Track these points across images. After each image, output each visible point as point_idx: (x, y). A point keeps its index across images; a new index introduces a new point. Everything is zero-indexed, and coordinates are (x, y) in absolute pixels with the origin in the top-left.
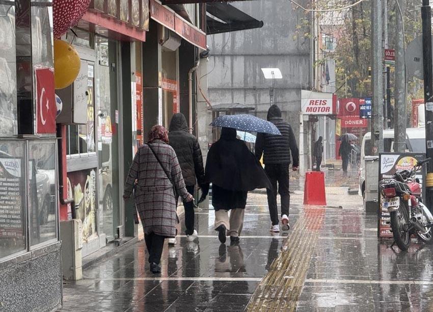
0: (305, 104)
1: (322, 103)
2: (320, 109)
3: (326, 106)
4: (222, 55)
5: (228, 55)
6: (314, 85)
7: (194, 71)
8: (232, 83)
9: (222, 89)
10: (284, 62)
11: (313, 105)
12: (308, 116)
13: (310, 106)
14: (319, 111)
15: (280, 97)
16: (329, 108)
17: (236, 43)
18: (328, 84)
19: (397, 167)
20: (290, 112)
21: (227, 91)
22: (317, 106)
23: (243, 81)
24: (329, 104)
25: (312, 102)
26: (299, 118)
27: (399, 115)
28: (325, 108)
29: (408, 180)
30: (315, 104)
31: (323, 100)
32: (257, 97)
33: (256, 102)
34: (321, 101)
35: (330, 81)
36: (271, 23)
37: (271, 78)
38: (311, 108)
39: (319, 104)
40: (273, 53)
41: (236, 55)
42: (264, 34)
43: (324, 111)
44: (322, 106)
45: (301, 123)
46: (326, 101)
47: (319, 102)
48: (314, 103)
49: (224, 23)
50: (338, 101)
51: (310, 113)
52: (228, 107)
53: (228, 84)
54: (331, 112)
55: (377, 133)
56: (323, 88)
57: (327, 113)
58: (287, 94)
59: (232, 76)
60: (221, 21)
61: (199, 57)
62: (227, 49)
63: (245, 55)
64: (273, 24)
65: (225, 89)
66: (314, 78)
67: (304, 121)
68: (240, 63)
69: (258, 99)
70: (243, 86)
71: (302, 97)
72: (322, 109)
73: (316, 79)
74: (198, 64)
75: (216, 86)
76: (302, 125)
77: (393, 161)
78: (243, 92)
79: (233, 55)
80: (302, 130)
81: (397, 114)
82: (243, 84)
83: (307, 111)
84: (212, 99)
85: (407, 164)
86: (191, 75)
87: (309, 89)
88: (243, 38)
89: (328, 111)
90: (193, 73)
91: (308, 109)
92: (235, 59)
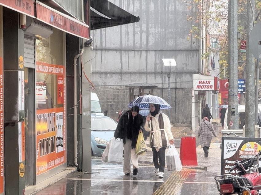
0: (196, 83)
1: (207, 82)
2: (206, 86)
3: (210, 85)
4: (140, 51)
5: (144, 50)
6: (202, 70)
7: (79, 57)
8: (147, 69)
9: (140, 73)
10: (182, 55)
11: (201, 84)
12: (198, 91)
13: (199, 85)
14: (205, 88)
15: (179, 78)
16: (212, 86)
17: (150, 42)
18: (214, 70)
19: (240, 152)
20: (186, 88)
21: (143, 74)
22: (204, 85)
23: (154, 68)
24: (212, 83)
25: (200, 82)
26: (192, 92)
27: (249, 96)
28: (209, 86)
29: (250, 171)
30: (203, 84)
31: (208, 81)
32: (164, 79)
33: (163, 82)
34: (207, 81)
35: (215, 68)
36: (173, 29)
37: (169, 65)
38: (200, 86)
39: (205, 83)
40: (174, 49)
41: (149, 50)
42: (168, 36)
43: (209, 88)
44: (207, 85)
45: (193, 96)
46: (210, 81)
47: (205, 82)
48: (202, 82)
49: (109, 18)
50: (219, 82)
51: (199, 89)
52: (139, 85)
53: (144, 69)
54: (213, 89)
55: (233, 110)
56: (210, 73)
57: (211, 89)
58: (184, 76)
59: (147, 64)
60: (106, 17)
61: (83, 46)
62: (144, 47)
63: (155, 51)
64: (174, 30)
65: (142, 73)
66: (203, 66)
67: (195, 95)
68: (151, 55)
69: (164, 80)
70: (153, 71)
71: (194, 79)
72: (207, 86)
73: (204, 67)
74: (82, 52)
75: (136, 72)
76: (194, 97)
77: (236, 147)
78: (154, 75)
79: (147, 51)
80: (193, 100)
81: (248, 95)
82: (154, 70)
83: (197, 88)
84: (133, 79)
85: (250, 150)
86: (76, 60)
87: (198, 73)
88: (154, 39)
89: (212, 88)
90: (78, 59)
91: (198, 87)
92: (148, 53)
